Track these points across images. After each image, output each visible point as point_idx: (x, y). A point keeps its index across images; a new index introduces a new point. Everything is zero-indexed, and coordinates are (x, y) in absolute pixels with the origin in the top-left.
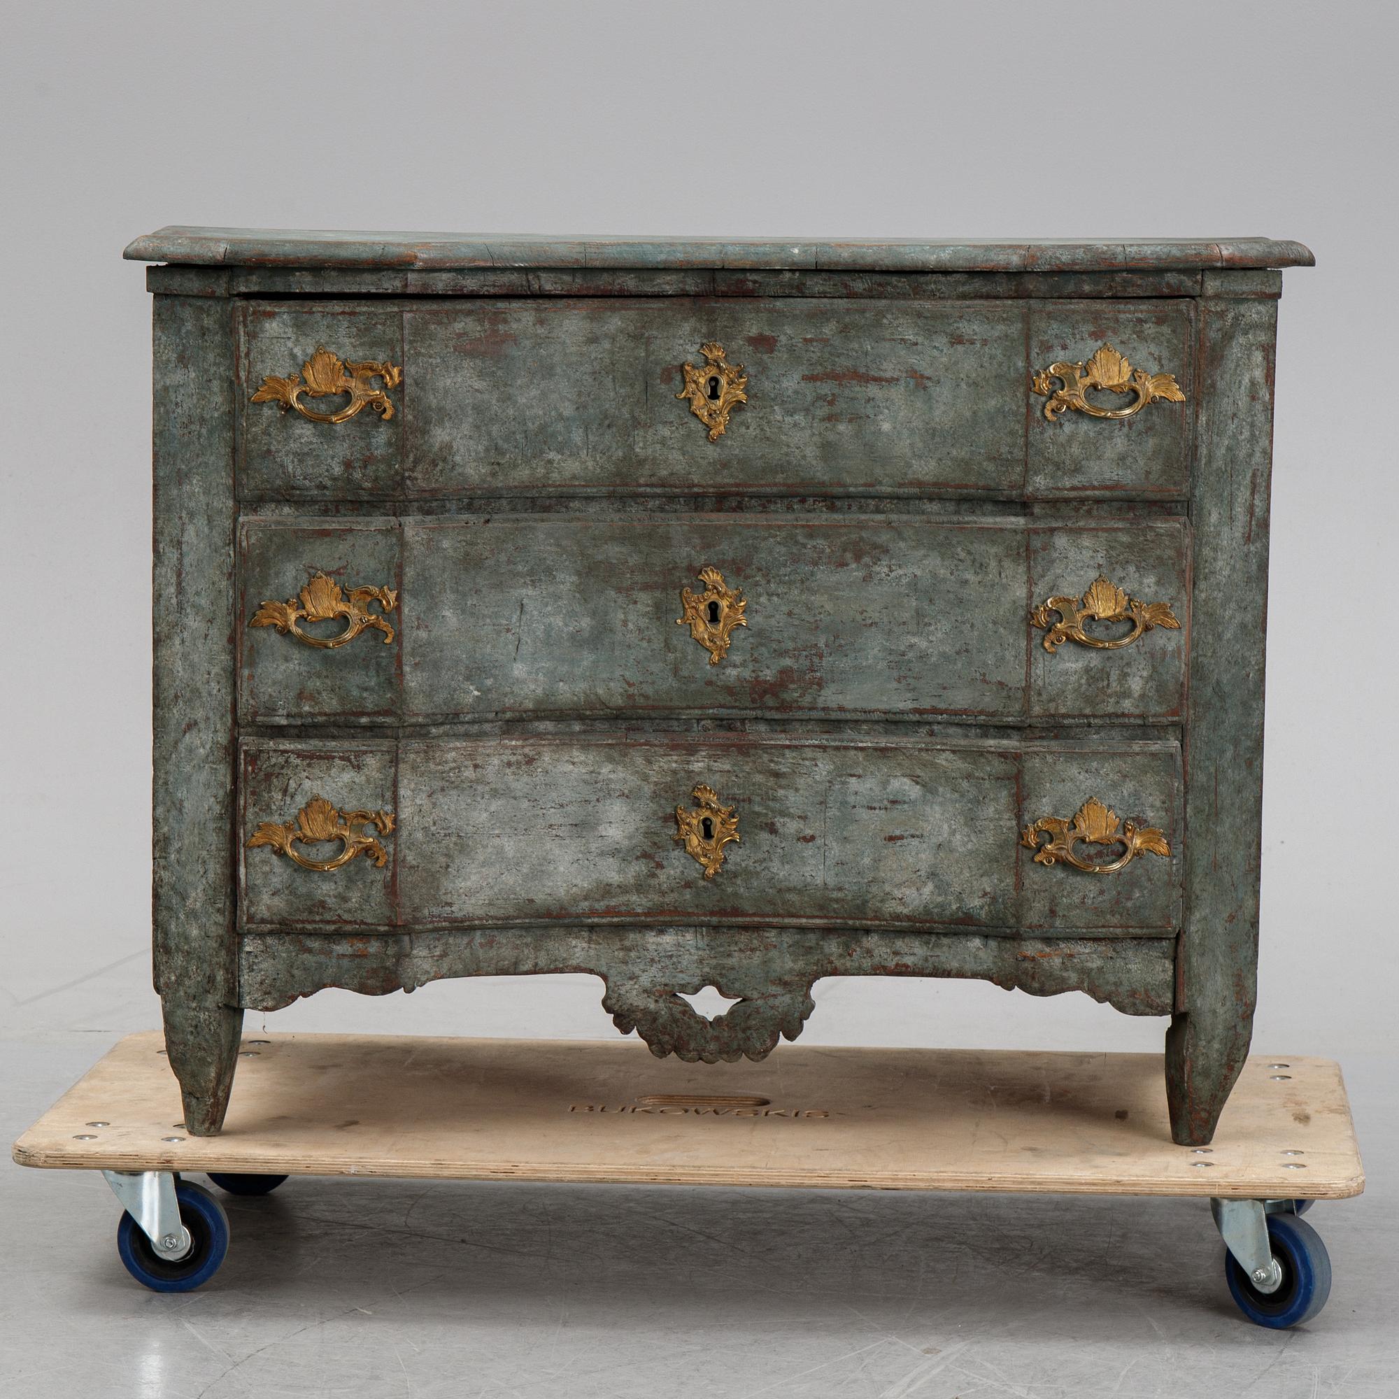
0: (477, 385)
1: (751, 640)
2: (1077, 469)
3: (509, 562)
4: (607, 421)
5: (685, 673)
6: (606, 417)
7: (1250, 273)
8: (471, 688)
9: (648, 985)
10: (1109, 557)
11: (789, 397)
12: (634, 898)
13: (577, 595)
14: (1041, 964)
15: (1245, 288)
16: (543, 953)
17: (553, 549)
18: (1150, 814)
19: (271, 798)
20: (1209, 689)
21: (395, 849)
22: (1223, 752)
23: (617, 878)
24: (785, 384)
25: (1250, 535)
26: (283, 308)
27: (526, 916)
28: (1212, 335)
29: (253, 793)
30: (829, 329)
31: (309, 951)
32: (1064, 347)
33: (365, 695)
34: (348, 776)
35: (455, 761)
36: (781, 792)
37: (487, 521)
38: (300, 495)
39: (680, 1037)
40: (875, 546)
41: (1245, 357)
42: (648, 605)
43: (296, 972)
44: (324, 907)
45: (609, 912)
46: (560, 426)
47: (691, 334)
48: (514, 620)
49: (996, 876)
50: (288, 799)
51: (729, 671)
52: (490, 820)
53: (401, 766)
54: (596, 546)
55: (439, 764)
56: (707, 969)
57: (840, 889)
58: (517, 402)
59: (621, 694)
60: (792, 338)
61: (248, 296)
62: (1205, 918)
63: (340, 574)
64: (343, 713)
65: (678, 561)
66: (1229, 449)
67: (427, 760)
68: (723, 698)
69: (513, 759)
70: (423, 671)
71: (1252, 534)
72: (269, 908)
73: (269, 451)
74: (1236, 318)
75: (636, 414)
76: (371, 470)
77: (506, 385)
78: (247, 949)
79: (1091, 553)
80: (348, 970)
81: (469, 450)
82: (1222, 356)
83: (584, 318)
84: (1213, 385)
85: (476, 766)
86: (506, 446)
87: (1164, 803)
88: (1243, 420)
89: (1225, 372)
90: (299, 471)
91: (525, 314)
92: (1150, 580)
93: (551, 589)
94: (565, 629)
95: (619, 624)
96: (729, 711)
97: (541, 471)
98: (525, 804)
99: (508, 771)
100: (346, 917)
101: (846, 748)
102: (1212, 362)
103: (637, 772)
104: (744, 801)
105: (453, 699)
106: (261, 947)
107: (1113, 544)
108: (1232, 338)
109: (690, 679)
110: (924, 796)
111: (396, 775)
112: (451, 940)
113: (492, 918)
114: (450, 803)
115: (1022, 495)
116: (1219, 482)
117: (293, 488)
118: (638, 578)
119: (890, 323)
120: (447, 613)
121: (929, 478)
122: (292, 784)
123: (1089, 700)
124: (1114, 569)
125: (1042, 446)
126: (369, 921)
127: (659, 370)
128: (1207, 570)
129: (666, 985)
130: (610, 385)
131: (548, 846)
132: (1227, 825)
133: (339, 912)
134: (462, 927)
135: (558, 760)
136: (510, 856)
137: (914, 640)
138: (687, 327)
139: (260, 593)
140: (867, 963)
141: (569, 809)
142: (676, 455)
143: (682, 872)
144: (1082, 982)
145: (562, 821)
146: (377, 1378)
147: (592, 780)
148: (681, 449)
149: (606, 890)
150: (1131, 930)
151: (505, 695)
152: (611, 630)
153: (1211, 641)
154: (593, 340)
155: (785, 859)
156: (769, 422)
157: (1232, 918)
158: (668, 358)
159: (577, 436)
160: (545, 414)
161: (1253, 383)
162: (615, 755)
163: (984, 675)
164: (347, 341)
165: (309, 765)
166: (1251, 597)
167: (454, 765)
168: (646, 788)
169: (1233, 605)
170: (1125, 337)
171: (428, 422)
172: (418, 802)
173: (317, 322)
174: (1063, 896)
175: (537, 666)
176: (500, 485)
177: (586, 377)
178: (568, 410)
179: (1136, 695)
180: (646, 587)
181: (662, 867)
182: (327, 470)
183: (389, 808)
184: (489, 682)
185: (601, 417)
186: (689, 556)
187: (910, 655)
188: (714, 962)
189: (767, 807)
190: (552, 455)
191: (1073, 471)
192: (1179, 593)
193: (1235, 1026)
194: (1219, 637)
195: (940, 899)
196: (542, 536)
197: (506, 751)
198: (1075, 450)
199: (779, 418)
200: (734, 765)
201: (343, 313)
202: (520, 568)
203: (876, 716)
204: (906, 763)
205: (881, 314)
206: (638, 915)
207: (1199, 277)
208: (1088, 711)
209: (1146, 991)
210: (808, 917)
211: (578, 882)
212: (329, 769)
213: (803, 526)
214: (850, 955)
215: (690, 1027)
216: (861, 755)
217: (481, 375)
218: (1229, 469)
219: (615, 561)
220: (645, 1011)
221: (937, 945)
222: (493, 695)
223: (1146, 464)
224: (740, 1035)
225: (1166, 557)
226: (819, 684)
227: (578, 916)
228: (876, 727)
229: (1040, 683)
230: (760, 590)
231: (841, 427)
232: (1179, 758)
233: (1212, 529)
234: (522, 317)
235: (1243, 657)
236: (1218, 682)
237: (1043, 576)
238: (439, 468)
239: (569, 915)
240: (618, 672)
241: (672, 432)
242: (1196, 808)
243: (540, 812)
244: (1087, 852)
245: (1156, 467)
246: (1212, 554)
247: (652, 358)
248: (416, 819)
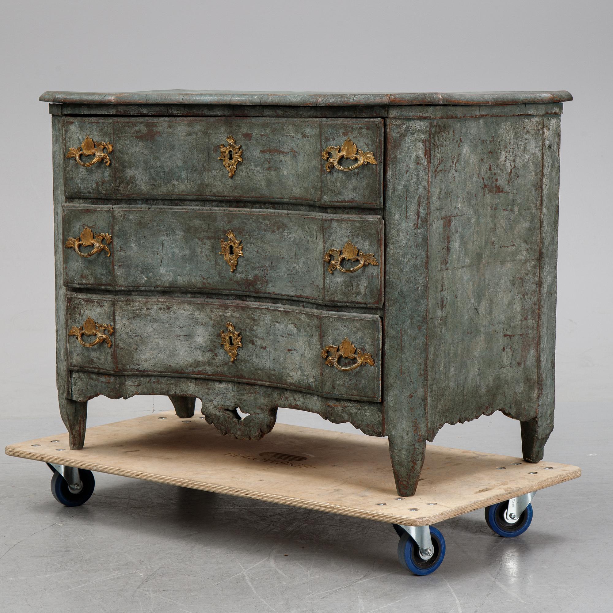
0: (145, 153)
1: (245, 262)
2: (339, 193)
3: (157, 226)
4: (194, 169)
5: (223, 275)
6: (194, 167)
7: (413, 108)
8: (144, 276)
9: (216, 404)
10: (352, 232)
11: (256, 159)
12: (208, 368)
13: (184, 240)
14: (334, 409)
15: (410, 114)
16: (178, 388)
17: (175, 221)
18: (367, 347)
19: (76, 317)
20: (396, 294)
21: (114, 340)
22: (404, 321)
23: (201, 359)
24: (255, 154)
25: (417, 225)
26: (76, 120)
27: (169, 372)
28: (394, 135)
29: (70, 314)
30: (268, 131)
31: (92, 379)
32: (334, 139)
33: (102, 277)
34: (99, 310)
35: (139, 306)
36: (255, 327)
37: (149, 208)
38: (83, 196)
39: (228, 428)
40: (284, 225)
41: (413, 145)
42: (209, 246)
43: (88, 387)
44: (93, 362)
45: (199, 373)
46: (177, 170)
47: (224, 133)
48: (160, 249)
49: (316, 369)
50: (81, 317)
51: (237, 275)
52: (153, 332)
53: (116, 307)
54: (190, 220)
55: (132, 307)
56: (236, 400)
57: (274, 370)
58: (160, 159)
59: (201, 283)
60: (257, 134)
61: (66, 115)
62: (396, 395)
63: (93, 228)
64: (95, 284)
65: (219, 227)
66: (405, 186)
67: (127, 305)
68: (236, 286)
69: (162, 307)
70: (123, 268)
71: (419, 225)
72: (76, 360)
73: (72, 178)
74: (407, 128)
75: (205, 166)
76: (105, 185)
77: (156, 153)
78: (74, 376)
79: (345, 231)
80: (104, 388)
81: (142, 179)
82: (400, 145)
83: (186, 125)
84: (395, 157)
85: (147, 309)
86: (157, 178)
87: (372, 342)
88: (413, 173)
89: (402, 152)
90: (82, 186)
91: (164, 123)
92: (367, 243)
93: (174, 237)
94: (180, 254)
95: (199, 253)
96: (239, 292)
97: (171, 188)
98: (167, 326)
99: (160, 311)
100: (100, 366)
101: (275, 310)
102: (394, 147)
103: (207, 315)
104: (243, 330)
105: (136, 281)
106: (78, 376)
107: (353, 227)
108: (405, 136)
109: (224, 278)
110: (297, 333)
111: (114, 310)
112: (142, 379)
113: (156, 371)
114: (137, 324)
115: (321, 204)
116: (399, 201)
117: (81, 193)
118: (206, 234)
119: (286, 128)
120: (133, 246)
121: (297, 196)
122: (82, 312)
123: (345, 295)
124: (354, 238)
125: (326, 182)
126: (107, 369)
127: (213, 147)
128: (394, 240)
129: (222, 405)
130: (195, 153)
131: (176, 344)
132: (407, 355)
133: (98, 364)
134: (143, 374)
135: (179, 308)
136: (162, 346)
137: (295, 265)
138: (223, 129)
139: (68, 234)
140: (287, 403)
141: (184, 329)
142: (218, 183)
143: (224, 358)
144: (349, 419)
145: (181, 333)
146: (69, 551)
147: (192, 318)
148: (220, 181)
149: (198, 364)
150: (362, 397)
151: (157, 280)
152: (196, 256)
153: (397, 272)
154: (189, 134)
155: (257, 356)
156: (250, 170)
157: (411, 396)
158: (216, 142)
159: (184, 174)
160: (171, 165)
161: (418, 157)
162: (200, 307)
163: (313, 282)
164: (96, 133)
165: (87, 304)
166: (419, 253)
167: (138, 308)
168: (211, 322)
169: (409, 256)
170: (355, 135)
171: (124, 167)
172: (124, 322)
173: (86, 126)
174: (337, 380)
175: (169, 269)
176: (155, 194)
177: (187, 150)
178: (180, 163)
179: (362, 294)
180: (209, 238)
181: (217, 356)
182: (91, 186)
183: (112, 323)
184: (151, 274)
185: (192, 166)
186: (223, 225)
187: (294, 271)
188: (238, 397)
189: (251, 333)
190: (175, 182)
191: (338, 194)
192: (377, 250)
193: (414, 445)
194: (402, 270)
195: (302, 378)
196: (170, 215)
197: (159, 303)
198: (338, 184)
199: (253, 168)
200: (240, 315)
201: (95, 122)
202: (162, 228)
203: (285, 297)
204: (293, 318)
205: (284, 124)
206: (209, 375)
207: (387, 109)
208: (345, 300)
209: (373, 425)
210: (265, 381)
211: (187, 359)
212: (93, 306)
213: (261, 215)
214: (281, 399)
215: (231, 424)
216: (280, 313)
217: (146, 148)
218: (405, 195)
219: (197, 227)
220: (215, 415)
221: (306, 398)
222: (152, 280)
223: (363, 191)
224: (248, 429)
225: (372, 233)
226: (267, 282)
227: (188, 374)
228: (288, 302)
229: (328, 286)
230: (248, 241)
231: (272, 173)
232: (380, 323)
233: (396, 222)
234: (163, 123)
235: (415, 280)
236: (401, 291)
237: (328, 240)
238: (130, 186)
239: (185, 373)
240: (199, 273)
241: (217, 174)
242: (390, 346)
243: (173, 329)
244: (345, 362)
245: (367, 193)
246: (396, 233)
247: (210, 142)
248: (123, 329)
